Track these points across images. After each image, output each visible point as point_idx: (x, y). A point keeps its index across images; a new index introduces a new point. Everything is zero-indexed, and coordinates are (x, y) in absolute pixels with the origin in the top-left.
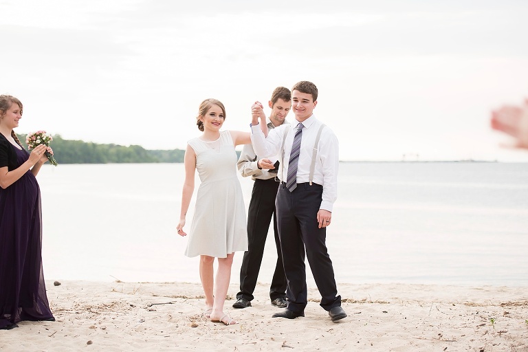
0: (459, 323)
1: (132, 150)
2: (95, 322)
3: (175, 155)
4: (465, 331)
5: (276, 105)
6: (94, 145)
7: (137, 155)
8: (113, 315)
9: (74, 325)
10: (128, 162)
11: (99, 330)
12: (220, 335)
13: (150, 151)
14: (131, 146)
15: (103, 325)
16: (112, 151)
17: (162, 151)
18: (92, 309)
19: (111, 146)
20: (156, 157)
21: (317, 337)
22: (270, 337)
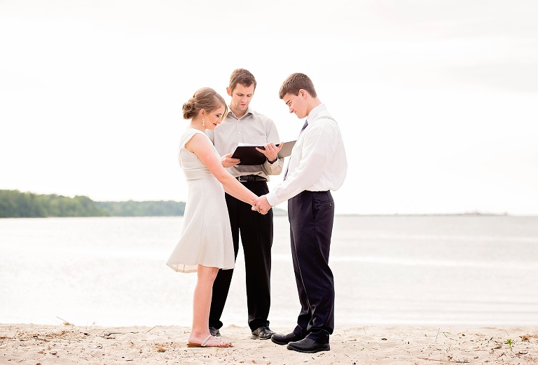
0: (470, 347)
1: (77, 201)
2: (44, 348)
3: (129, 208)
4: (478, 354)
5: (236, 91)
6: (32, 196)
7: (83, 208)
8: (65, 342)
9: (20, 351)
10: (73, 216)
11: (49, 355)
12: (192, 359)
13: (99, 203)
14: (76, 197)
15: (53, 351)
16: (54, 202)
17: (113, 203)
18: (39, 337)
19: (53, 197)
20: (105, 210)
21: (306, 360)
22: (251, 359)
